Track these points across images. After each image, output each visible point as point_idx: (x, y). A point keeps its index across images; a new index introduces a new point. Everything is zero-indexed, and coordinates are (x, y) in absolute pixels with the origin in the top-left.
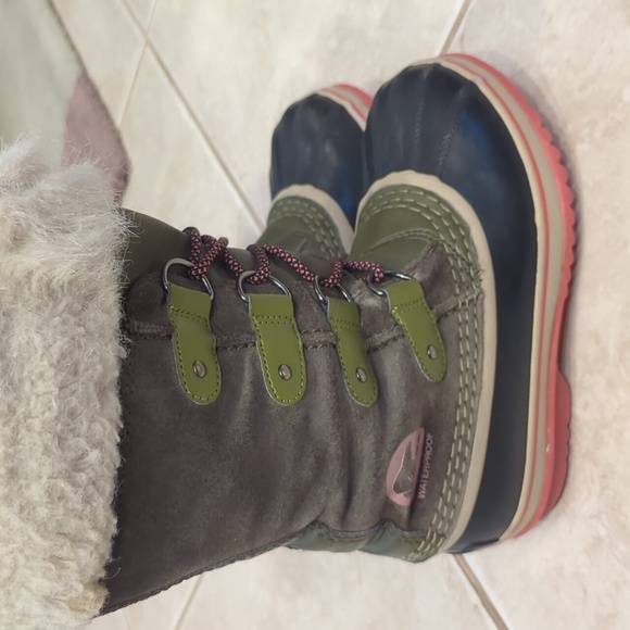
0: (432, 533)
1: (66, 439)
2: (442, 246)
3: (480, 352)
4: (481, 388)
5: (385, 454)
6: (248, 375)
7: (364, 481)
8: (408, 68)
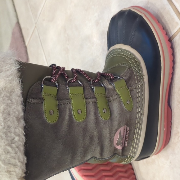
0: (129, 156)
1: (8, 134)
2: (132, 68)
3: (144, 101)
4: (144, 112)
5: (112, 134)
6: (67, 113)
7: (107, 143)
8: (121, 11)
